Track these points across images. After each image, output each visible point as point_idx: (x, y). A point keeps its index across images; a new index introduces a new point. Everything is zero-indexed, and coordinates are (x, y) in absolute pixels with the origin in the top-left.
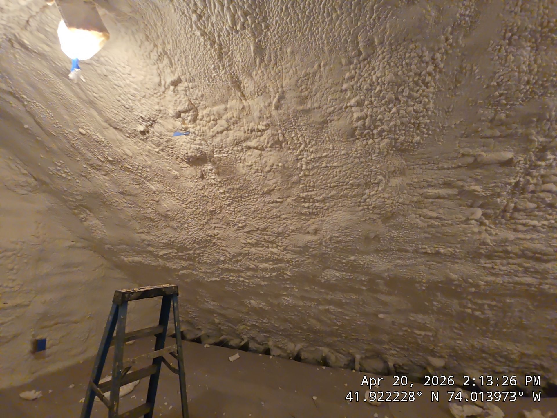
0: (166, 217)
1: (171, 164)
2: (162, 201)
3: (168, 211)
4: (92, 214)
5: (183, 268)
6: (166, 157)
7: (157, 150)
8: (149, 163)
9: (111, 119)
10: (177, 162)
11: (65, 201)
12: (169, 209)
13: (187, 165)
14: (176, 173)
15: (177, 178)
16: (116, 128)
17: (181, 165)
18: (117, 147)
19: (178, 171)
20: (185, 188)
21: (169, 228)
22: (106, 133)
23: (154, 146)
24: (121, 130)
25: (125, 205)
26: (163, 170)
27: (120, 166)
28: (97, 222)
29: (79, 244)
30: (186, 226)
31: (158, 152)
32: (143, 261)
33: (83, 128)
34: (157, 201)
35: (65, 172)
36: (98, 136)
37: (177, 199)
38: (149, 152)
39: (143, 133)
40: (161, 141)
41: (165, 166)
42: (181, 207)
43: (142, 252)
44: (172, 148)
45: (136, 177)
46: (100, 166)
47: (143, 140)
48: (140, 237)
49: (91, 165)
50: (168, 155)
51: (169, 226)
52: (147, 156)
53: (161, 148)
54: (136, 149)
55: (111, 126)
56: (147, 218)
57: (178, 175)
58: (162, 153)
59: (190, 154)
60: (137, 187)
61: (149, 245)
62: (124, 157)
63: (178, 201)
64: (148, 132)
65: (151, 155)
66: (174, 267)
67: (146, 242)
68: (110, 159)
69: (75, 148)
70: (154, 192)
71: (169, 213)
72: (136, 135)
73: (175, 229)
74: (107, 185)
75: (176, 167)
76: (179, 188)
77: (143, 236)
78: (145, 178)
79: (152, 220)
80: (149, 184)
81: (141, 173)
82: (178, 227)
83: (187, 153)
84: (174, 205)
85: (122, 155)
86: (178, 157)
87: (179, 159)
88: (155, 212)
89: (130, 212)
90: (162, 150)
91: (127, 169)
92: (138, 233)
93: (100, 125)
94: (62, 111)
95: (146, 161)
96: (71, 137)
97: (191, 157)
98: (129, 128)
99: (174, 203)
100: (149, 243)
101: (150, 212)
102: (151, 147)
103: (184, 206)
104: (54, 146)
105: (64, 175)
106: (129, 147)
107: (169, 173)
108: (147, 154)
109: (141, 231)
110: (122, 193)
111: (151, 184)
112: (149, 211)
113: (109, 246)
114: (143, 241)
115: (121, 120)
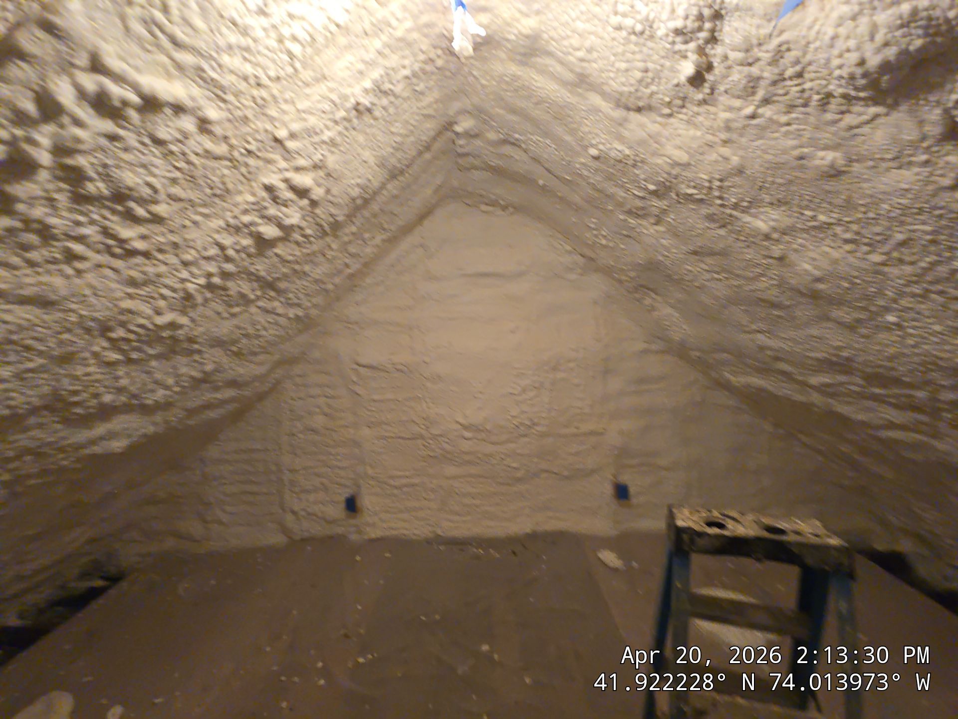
0: (815, 296)
1: (807, 135)
2: (793, 257)
3: (818, 280)
4: (659, 298)
5: (892, 426)
6: (784, 119)
7: (749, 110)
8: (735, 160)
9: (621, 94)
10: (829, 116)
11: (620, 282)
12: (817, 273)
13: (873, 110)
14: (830, 156)
15: (834, 173)
16: (639, 110)
17: (849, 120)
18: (655, 154)
19: (835, 147)
20: (875, 201)
21: (830, 325)
22: (626, 133)
23: (737, 103)
24: (650, 108)
25: (707, 276)
26: (778, 166)
27: (673, 195)
28: (669, 310)
29: (654, 347)
30: (891, 318)
31: (753, 116)
32: (770, 388)
33: (592, 146)
34: (781, 259)
35: (604, 237)
36: (618, 149)
37: (847, 241)
38: (728, 129)
39: (697, 80)
40: (755, 70)
41: (785, 152)
42: (864, 265)
43: (764, 370)
44: (800, 75)
45: (712, 210)
46: (643, 208)
47: (704, 102)
48: (752, 340)
49: (629, 212)
50: (791, 107)
51: (828, 319)
52: (725, 142)
53: (760, 94)
54: (694, 138)
55: (628, 109)
56: (761, 300)
57: (841, 162)
58: (767, 112)
59: (874, 61)
60: (722, 232)
61: (777, 359)
62: (674, 172)
63: (848, 247)
64: (710, 67)
65: (734, 136)
66: (861, 417)
67: (769, 353)
68: (652, 187)
69: (598, 190)
70: (767, 237)
71: (821, 286)
72: (684, 99)
73: (851, 328)
74: (664, 242)
75: (826, 136)
76: (849, 205)
77: (761, 339)
78: (735, 206)
79: (774, 305)
80: (747, 218)
81: (721, 198)
82: (859, 321)
83: (862, 63)
84: (835, 262)
85: (667, 168)
86: (829, 95)
87: (834, 105)
88: (779, 286)
89: (721, 289)
90: (766, 101)
91: (689, 198)
92: (749, 332)
93: (612, 119)
94: (559, 130)
95: (726, 159)
96: (586, 173)
97: (885, 67)
98: (662, 91)
99: (835, 254)
100: (780, 355)
101: (765, 286)
102: (730, 109)
103: (877, 258)
104: (577, 199)
105: (604, 242)
106: (678, 142)
107: (802, 168)
108: (724, 136)
109: (754, 327)
110: (695, 253)
111: (755, 216)
112: (763, 283)
113: (698, 354)
114: (762, 348)
115: (640, 81)
